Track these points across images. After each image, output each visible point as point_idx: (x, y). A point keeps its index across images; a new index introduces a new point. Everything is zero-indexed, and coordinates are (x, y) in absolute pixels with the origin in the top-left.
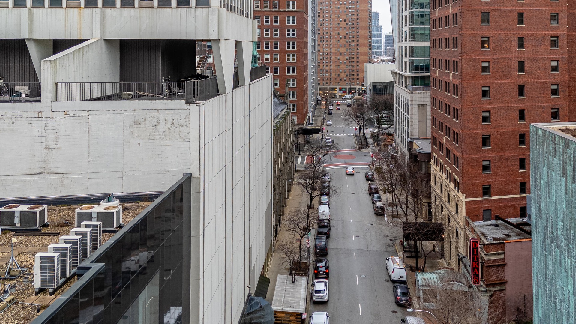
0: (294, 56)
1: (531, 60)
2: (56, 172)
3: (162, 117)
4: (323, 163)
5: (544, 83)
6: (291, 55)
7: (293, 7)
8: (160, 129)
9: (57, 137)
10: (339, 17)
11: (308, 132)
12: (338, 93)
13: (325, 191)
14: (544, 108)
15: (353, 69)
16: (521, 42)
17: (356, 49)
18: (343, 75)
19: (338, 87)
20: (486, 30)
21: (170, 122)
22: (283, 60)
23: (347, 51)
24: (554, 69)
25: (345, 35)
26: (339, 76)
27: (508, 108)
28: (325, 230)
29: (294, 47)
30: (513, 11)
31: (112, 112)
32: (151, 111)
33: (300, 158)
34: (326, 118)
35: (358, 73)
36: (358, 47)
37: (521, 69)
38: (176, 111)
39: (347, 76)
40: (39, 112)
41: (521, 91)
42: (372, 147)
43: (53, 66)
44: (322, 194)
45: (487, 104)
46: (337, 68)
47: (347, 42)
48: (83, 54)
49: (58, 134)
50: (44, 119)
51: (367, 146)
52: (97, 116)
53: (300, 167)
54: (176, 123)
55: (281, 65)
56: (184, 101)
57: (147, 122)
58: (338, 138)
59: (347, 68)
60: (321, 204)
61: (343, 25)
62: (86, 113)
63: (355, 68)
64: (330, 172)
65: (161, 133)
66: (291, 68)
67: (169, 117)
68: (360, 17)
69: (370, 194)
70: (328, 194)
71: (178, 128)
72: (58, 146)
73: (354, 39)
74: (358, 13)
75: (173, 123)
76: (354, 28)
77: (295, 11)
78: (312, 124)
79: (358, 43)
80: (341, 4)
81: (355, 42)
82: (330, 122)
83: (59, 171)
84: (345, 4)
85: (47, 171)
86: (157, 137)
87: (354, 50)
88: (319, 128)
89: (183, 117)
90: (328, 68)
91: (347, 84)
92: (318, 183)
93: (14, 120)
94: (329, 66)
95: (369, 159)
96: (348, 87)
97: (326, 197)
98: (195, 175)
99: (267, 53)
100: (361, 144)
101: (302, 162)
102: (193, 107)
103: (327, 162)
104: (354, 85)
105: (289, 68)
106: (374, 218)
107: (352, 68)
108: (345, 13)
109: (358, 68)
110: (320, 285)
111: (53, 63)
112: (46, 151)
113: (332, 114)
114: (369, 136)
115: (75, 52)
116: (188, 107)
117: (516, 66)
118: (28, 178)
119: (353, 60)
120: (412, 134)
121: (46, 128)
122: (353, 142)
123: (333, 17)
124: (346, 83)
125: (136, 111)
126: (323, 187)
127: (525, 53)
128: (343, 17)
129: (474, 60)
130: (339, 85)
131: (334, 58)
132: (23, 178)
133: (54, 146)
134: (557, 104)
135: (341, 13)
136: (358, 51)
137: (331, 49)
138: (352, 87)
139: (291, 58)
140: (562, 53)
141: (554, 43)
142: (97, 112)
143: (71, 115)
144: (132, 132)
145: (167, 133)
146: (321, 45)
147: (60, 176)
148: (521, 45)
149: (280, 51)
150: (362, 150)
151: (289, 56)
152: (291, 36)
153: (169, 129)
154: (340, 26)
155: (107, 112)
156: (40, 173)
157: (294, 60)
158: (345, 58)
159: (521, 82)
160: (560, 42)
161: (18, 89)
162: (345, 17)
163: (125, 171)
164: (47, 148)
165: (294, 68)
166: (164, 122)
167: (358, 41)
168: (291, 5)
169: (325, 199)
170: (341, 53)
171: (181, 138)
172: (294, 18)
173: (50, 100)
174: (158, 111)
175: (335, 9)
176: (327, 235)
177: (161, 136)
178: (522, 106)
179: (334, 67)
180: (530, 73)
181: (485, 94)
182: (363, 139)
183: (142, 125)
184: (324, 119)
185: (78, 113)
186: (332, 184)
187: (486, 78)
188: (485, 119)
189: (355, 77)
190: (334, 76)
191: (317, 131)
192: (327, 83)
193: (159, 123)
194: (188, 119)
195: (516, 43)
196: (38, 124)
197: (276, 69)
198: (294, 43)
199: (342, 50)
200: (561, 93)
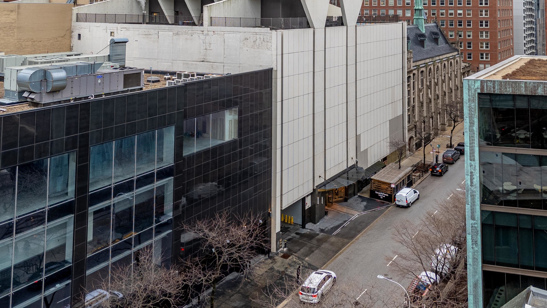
0: (486, 11)
2: (210, 61)
3: (258, 36)
6: (484, 11)
8: (257, 43)
9: (210, 44)
21: (262, 40)
22: (475, 15)
29: (486, 4)
31: (235, 33)
32: (253, 33)
38: (265, 34)
40: (202, 31)
43: (209, 9)
48: (230, 4)
49: (210, 42)
50: (205, 35)
52: (228, 34)
54: (265, 40)
55: (474, 19)
56: (269, 29)
57: (251, 39)
62: (223, 33)
65: (258, 45)
66: (484, 22)
71: (266, 43)
72: (210, 48)
75: (263, 40)
83: (211, 61)
85: (206, 60)
86: (256, 47)
89: (268, 38)
93: (192, 34)
98: (275, 69)
99: (460, 8)
102: (274, 32)
105: (482, 22)
111: (209, 7)
112: (205, 51)
115: (225, 2)
116: (271, 32)
118: (198, 63)
121: (205, 39)
125: (246, 33)
132: (195, 63)
133: (209, 48)
139: (484, 13)
142: (228, 32)
143: (216, 33)
144: (244, 44)
145: (260, 45)
147: (211, 63)
149: (473, 7)
151: (482, 11)
153: (262, 43)
155: (232, 33)
156: (203, 61)
157: (486, 15)
163: (241, 64)
164: (206, 49)
165: (486, 22)
166: (259, 39)
171: (268, 48)
173: (207, 25)
174: (256, 33)
177: (258, 47)
183: (249, 41)
185: (219, 32)
193: (257, 40)
194: (271, 39)
196: (202, 37)
197: (469, 22)
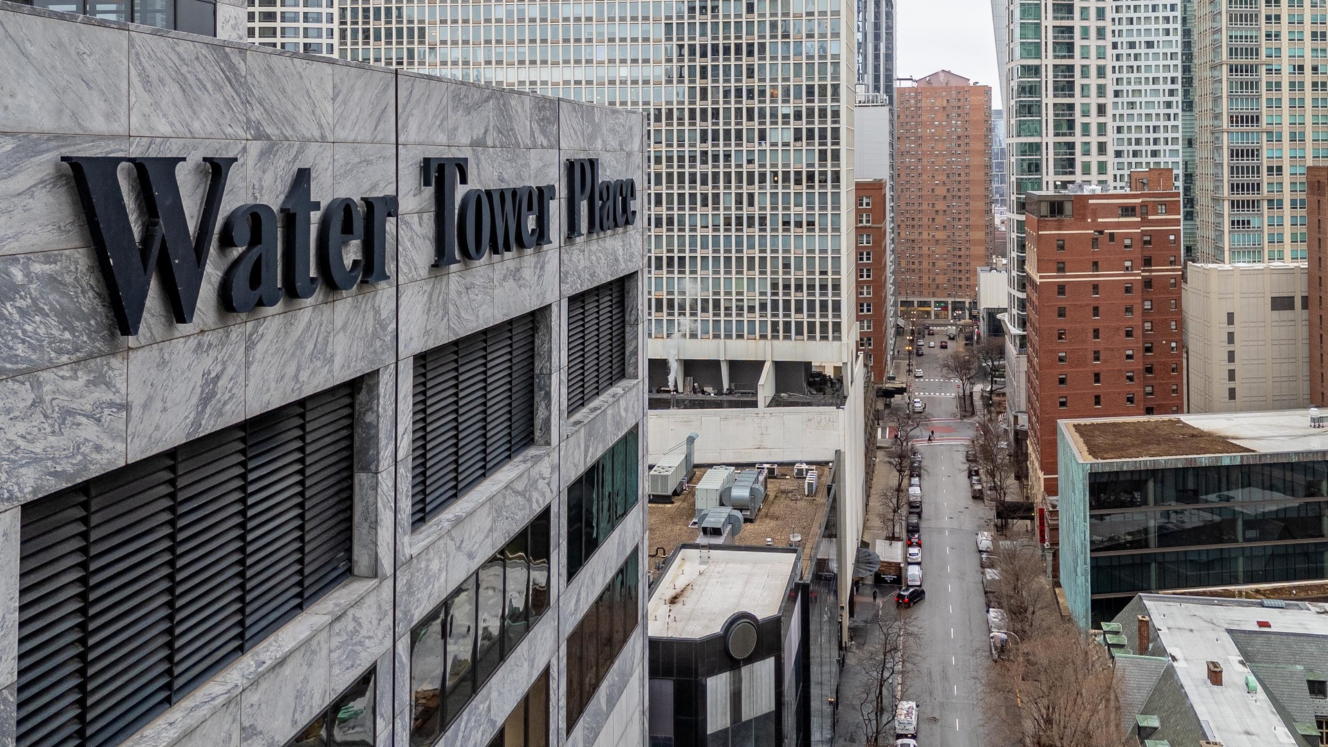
1: (1106, 349)
2: (767, 447)
4: (913, 437)
5: (1120, 370)
7: (868, 221)
8: (822, 424)
9: (767, 427)
10: (933, 177)
11: (889, 394)
12: (933, 309)
13: (915, 471)
14: (1119, 394)
15: (960, 268)
16: (1096, 333)
17: (963, 234)
18: (941, 279)
19: (933, 300)
20: (1062, 323)
23: (949, 236)
24: (1129, 357)
25: (945, 208)
26: (934, 280)
27: (1084, 394)
28: (918, 510)
29: (868, 276)
30: (1088, 305)
31: (796, 413)
32: (817, 413)
33: (879, 430)
34: (913, 362)
35: (968, 275)
36: (967, 230)
37: (1097, 359)
38: (831, 413)
39: (949, 280)
40: (757, 414)
41: (1097, 377)
42: (981, 415)
44: (911, 476)
45: (1063, 390)
46: (930, 267)
47: (948, 222)
50: (760, 417)
51: (973, 414)
53: (881, 442)
54: (831, 420)
56: (835, 407)
57: (815, 420)
58: (932, 399)
59: (949, 266)
60: (911, 485)
61: (941, 191)
62: (782, 414)
63: (963, 267)
64: (921, 450)
65: (823, 426)
67: (827, 417)
68: (971, 178)
69: (969, 477)
70: (919, 476)
71: (832, 423)
72: (768, 433)
73: (960, 216)
74: (967, 171)
75: (829, 420)
76: (960, 197)
77: (870, 227)
78: (893, 378)
79: (967, 223)
80: (937, 155)
81: (963, 222)
82: (919, 372)
84: (944, 155)
85: (762, 447)
86: (821, 430)
87: (961, 236)
88: (904, 386)
90: (916, 266)
91: (949, 295)
92: (906, 463)
93: (744, 418)
94: (916, 262)
95: (971, 433)
96: (950, 300)
97: (917, 479)
98: (842, 451)
100: (965, 411)
101: (884, 436)
103: (917, 437)
104: (961, 297)
106: (970, 502)
107: (957, 267)
108: (944, 170)
109: (967, 268)
110: (913, 550)
111: (762, 386)
112: (761, 436)
113: (922, 355)
114: (976, 398)
116: (838, 411)
117: (1092, 356)
118: (752, 451)
119: (960, 253)
120: (1019, 406)
121: (761, 423)
122: (953, 407)
123: (924, 177)
124: (947, 292)
125: (809, 413)
126: (912, 469)
127: (1100, 343)
128: (940, 178)
129: (1051, 351)
130: (934, 295)
131: (925, 248)
132: (749, 451)
133: (765, 433)
134: (1133, 390)
135: (937, 170)
136: (967, 238)
137: (920, 233)
138: (957, 300)
140: (1137, 343)
141: (1129, 334)
142: (788, 414)
143: (774, 415)
144: (807, 425)
145: (826, 426)
146: (903, 226)
148: (1096, 336)
150: (965, 420)
152: (865, 261)
153: (827, 423)
154: (936, 193)
155: (793, 413)
156: (758, 448)
157: (868, 293)
158: (946, 249)
159: (1097, 370)
160: (1135, 333)
161: (705, 389)
162: (945, 178)
163: (804, 448)
164: (762, 434)
167: (967, 219)
168: (864, 219)
169: (915, 480)
170: (937, 241)
171: (834, 429)
172: (868, 236)
173: (763, 407)
174: (821, 413)
175: (926, 164)
176: (919, 515)
177: (823, 429)
178: (1097, 392)
179: (925, 265)
180: (1105, 361)
181: (1062, 381)
182: (968, 403)
183: (812, 421)
184: (909, 365)
185: (777, 414)
186: (923, 464)
187: (1063, 366)
188: (1062, 404)
189: (963, 283)
190: (925, 280)
191: (901, 391)
192: (914, 293)
193: (822, 420)
195: (1091, 335)
196: (757, 420)
198: (868, 270)
199: (940, 235)
200: (1135, 380)
